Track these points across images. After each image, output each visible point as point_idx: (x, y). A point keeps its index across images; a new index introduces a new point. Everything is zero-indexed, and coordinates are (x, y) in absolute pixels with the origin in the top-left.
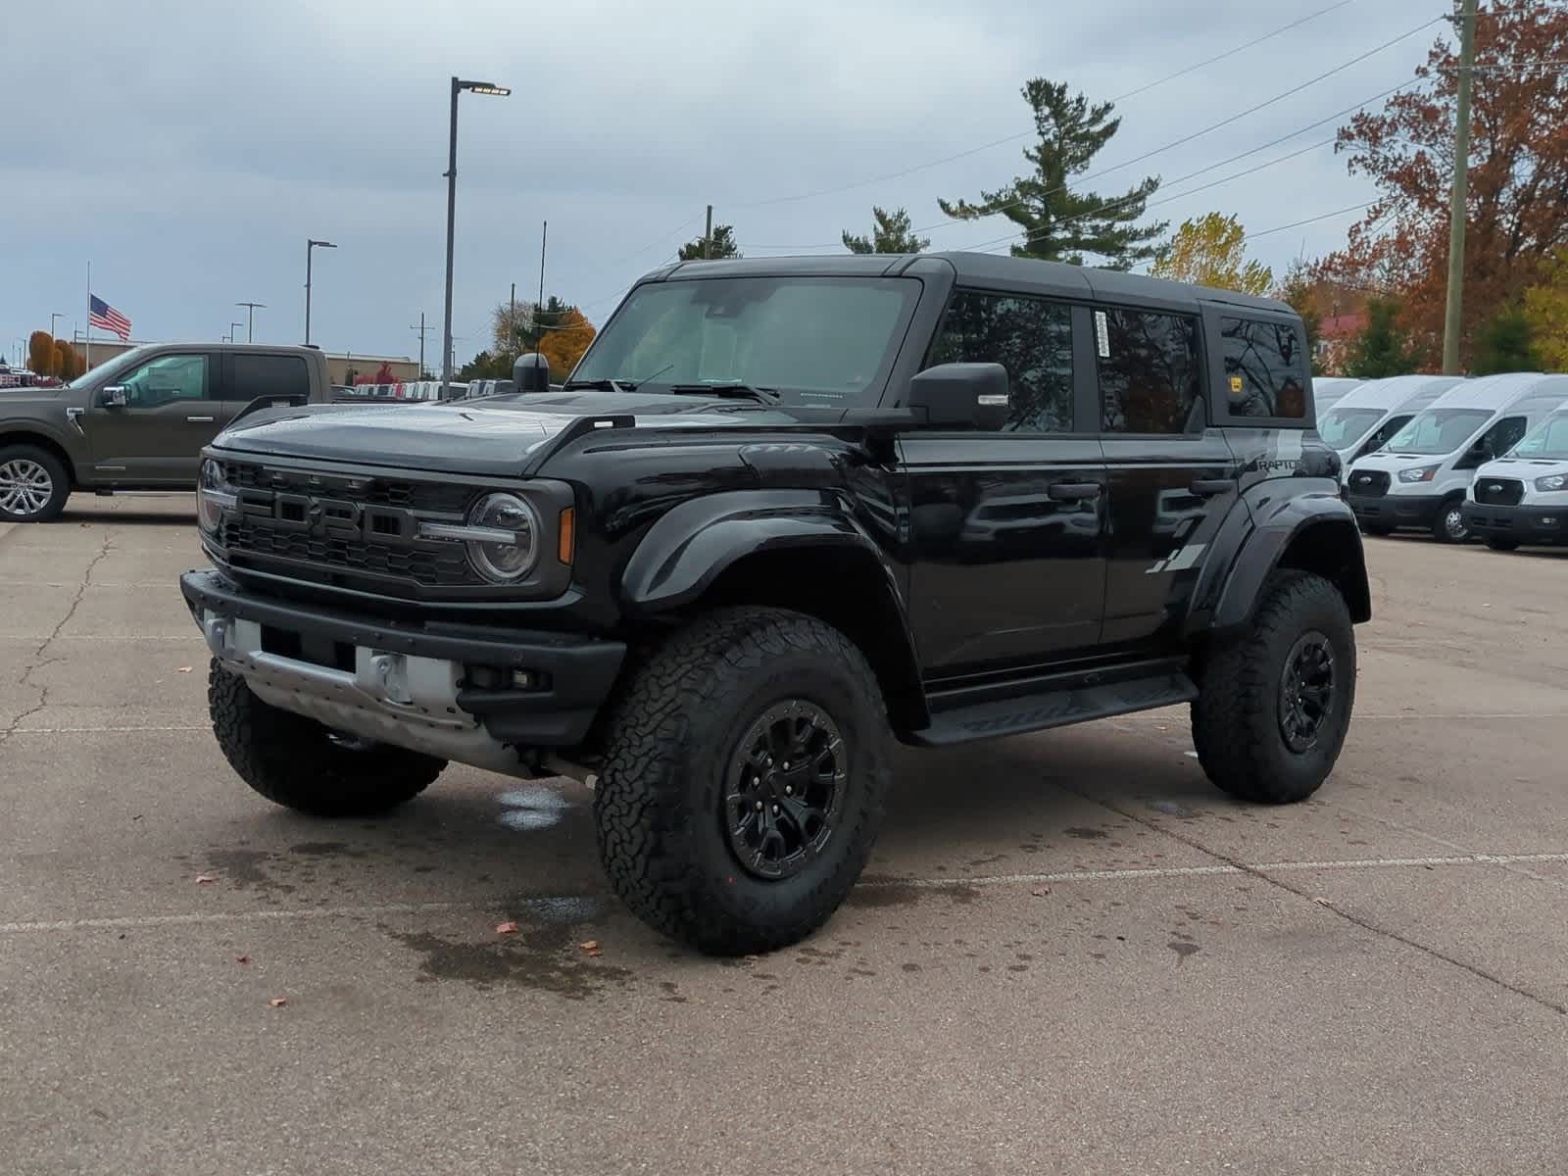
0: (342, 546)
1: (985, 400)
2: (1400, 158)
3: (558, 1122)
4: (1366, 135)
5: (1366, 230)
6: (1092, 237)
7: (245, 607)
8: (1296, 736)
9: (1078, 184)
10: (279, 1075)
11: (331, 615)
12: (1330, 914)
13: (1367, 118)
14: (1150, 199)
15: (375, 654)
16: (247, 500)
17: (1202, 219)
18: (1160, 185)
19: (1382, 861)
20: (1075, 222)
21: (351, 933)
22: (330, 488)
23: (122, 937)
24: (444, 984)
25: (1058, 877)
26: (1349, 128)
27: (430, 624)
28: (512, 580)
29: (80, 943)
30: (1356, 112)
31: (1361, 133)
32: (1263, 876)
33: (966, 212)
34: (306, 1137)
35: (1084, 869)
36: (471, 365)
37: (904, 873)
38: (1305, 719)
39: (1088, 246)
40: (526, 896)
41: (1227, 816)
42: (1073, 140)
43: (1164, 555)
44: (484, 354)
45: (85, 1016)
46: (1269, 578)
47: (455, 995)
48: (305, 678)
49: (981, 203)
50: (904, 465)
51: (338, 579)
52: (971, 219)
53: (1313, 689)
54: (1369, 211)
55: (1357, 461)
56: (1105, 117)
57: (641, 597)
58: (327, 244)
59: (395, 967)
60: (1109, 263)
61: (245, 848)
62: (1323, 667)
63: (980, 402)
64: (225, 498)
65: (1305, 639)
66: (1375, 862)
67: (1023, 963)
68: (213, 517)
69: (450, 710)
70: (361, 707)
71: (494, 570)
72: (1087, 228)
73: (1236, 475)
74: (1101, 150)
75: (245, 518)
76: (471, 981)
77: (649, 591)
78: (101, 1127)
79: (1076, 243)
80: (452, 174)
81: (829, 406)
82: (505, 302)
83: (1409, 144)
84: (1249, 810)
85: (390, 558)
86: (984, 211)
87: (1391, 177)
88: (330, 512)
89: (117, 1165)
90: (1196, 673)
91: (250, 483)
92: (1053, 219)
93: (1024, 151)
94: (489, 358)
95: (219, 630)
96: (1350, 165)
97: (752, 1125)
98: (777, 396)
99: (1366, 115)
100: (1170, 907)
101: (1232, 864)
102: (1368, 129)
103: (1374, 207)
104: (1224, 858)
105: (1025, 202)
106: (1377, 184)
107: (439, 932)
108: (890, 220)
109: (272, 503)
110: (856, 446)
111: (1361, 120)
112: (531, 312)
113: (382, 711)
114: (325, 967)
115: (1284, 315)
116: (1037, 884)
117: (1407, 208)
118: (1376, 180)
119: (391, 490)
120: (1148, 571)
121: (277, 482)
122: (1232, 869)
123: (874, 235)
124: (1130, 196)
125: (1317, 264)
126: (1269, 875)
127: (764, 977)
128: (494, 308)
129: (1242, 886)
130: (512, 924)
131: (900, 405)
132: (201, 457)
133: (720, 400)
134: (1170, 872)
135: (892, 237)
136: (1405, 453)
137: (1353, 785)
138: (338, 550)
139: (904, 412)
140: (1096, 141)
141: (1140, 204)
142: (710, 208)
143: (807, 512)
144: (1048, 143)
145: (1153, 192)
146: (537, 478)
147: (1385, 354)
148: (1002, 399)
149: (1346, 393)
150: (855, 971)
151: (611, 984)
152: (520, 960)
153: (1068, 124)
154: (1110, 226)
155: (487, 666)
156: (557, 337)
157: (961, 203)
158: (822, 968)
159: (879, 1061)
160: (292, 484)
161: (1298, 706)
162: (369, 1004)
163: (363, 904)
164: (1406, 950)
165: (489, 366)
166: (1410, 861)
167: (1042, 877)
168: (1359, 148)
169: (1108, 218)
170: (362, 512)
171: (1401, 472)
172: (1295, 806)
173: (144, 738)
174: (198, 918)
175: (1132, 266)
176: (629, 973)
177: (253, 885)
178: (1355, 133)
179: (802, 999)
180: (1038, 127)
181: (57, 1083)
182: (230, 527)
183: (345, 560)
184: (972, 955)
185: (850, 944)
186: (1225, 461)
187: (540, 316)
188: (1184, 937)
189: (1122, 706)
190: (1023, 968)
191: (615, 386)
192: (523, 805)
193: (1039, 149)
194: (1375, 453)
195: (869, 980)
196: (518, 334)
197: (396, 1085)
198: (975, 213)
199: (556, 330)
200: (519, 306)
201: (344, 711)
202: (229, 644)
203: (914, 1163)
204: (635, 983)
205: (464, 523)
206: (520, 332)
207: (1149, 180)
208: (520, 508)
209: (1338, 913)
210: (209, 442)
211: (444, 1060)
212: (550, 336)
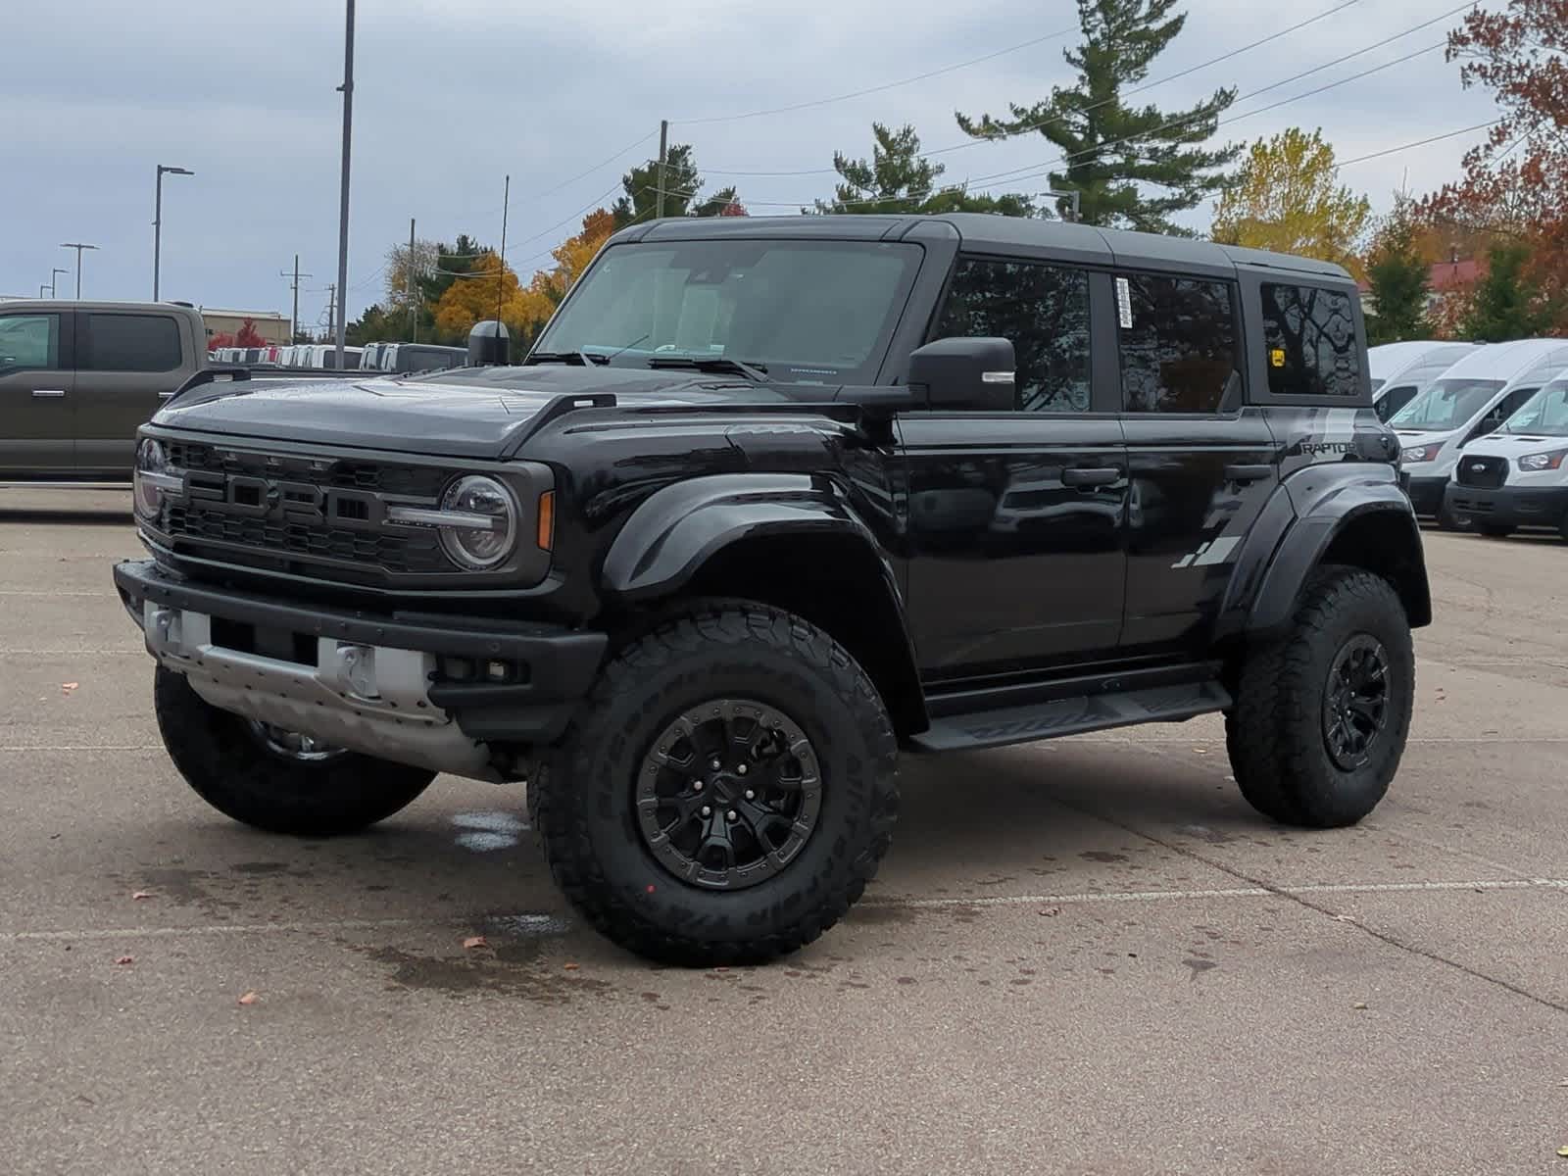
0: (302, 532)
1: (989, 378)
2: (1528, 65)
3: (546, 1110)
4: (1485, 38)
5: (1486, 156)
6: (1151, 162)
7: (191, 597)
8: (1344, 751)
9: (1132, 97)
10: (259, 1069)
11: (291, 605)
12: (1361, 934)
13: (1483, 16)
14: (1222, 115)
15: (340, 645)
16: (194, 483)
17: (1277, 139)
18: (1236, 98)
19: (1428, 884)
20: (1127, 143)
21: (310, 947)
22: (288, 471)
23: (68, 949)
24: (413, 993)
25: (1070, 899)
26: (1460, 30)
27: (397, 614)
28: (488, 566)
29: (25, 954)
30: (1468, 11)
31: (1477, 36)
32: (1296, 899)
33: (991, 129)
34: (295, 1120)
35: (1099, 891)
36: (359, 321)
37: (900, 893)
38: (1355, 733)
39: (1145, 174)
40: (492, 914)
41: (1264, 840)
42: (1125, 39)
43: (1193, 549)
44: (375, 309)
45: (48, 1018)
46: (1312, 573)
47: (427, 1004)
48: (261, 673)
49: (1010, 119)
50: (904, 448)
51: (296, 567)
52: (995, 139)
53: (1363, 700)
54: (1491, 133)
55: (1467, 446)
56: (1167, 12)
57: (624, 586)
58: (181, 171)
59: (362, 977)
60: (1173, 194)
61: (181, 867)
62: (1375, 675)
63: (985, 380)
64: (169, 480)
65: (1353, 644)
66: (1420, 886)
67: (1026, 977)
68: (151, 502)
69: (421, 704)
70: (320, 704)
71: (468, 556)
72: (1143, 149)
73: (1277, 458)
74: (1161, 53)
75: (192, 504)
76: (442, 989)
77: (632, 578)
78: (90, 1111)
79: (1129, 171)
80: (347, 88)
81: (821, 384)
82: (402, 242)
83: (1541, 49)
84: (1289, 835)
85: (356, 543)
86: (1014, 129)
87: (1517, 88)
88: (289, 495)
89: (114, 1140)
90: (1231, 680)
91: (197, 464)
92: (1100, 139)
93: (1065, 53)
94: (382, 313)
95: (163, 622)
96: (1464, 75)
97: (743, 1114)
98: (764, 371)
99: (1481, 12)
100: (1189, 927)
101: (1262, 887)
102: (1486, 31)
103: (1497, 128)
104: (1254, 881)
105: (1064, 117)
106: (1497, 100)
107: (404, 945)
108: (894, 140)
109: (223, 486)
110: (851, 426)
111: (1476, 19)
112: (436, 255)
113: (344, 708)
114: (288, 977)
115: (1333, 279)
116: (1047, 904)
117: (1540, 126)
118: (1496, 94)
119: (357, 472)
120: (1174, 566)
121: (229, 463)
122: (1262, 891)
123: (874, 157)
124: (1198, 111)
125: (1425, 200)
126: (1301, 896)
127: (751, 989)
128: (389, 250)
129: (1270, 907)
130: (481, 938)
131: (899, 382)
132: (139, 436)
133: (704, 376)
134: (1193, 894)
135: (897, 161)
136: (1528, 433)
137: (1408, 809)
138: (297, 536)
139: (903, 389)
140: (1156, 42)
141: (1211, 122)
142: (664, 124)
143: (796, 497)
144: (1094, 44)
145: (1227, 106)
146: (518, 460)
147: (1508, 311)
148: (1009, 377)
149: (1455, 361)
150: (848, 983)
151: (592, 995)
152: (492, 972)
153: (1120, 20)
154: (1173, 149)
155: (458, 657)
156: (468, 287)
157: (986, 119)
158: (812, 981)
159: (872, 1062)
160: (246, 466)
161: (1346, 719)
162: (339, 1009)
163: (317, 920)
164: (1439, 966)
165: (381, 322)
166: (1460, 885)
167: (1052, 899)
168: (1476, 54)
169: (1170, 138)
170: (326, 496)
171: (1521, 458)
172: (1342, 831)
173: (42, 757)
174: (144, 932)
175: (1200, 200)
176: (608, 984)
177: (196, 902)
178: (1471, 36)
179: (791, 1008)
180: (1083, 24)
181: (36, 1075)
182: (174, 512)
183: (305, 546)
184: (972, 970)
185: (841, 959)
186: (1265, 444)
187: (446, 261)
188: (1201, 955)
189: (1143, 713)
190: (1025, 982)
191: (586, 361)
192: (477, 826)
193: (1083, 51)
194: (1490, 435)
195: (863, 991)
196: (419, 284)
197: (379, 1078)
198: (1001, 131)
199: (466, 279)
200: (421, 247)
201: (300, 708)
202: (173, 638)
203: (906, 1145)
204: (615, 993)
205: (436, 508)
206: (422, 281)
207: (1223, 92)
208: (498, 492)
209: (1371, 933)
210: (147, 419)
211: (424, 1058)
212: (460, 285)
